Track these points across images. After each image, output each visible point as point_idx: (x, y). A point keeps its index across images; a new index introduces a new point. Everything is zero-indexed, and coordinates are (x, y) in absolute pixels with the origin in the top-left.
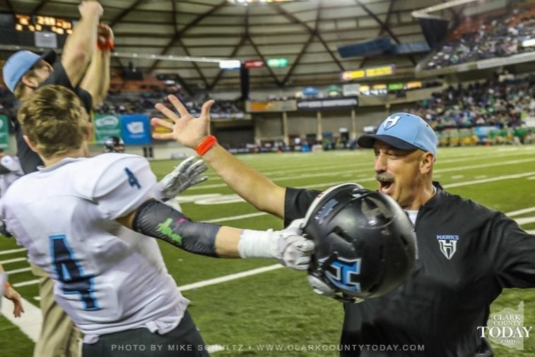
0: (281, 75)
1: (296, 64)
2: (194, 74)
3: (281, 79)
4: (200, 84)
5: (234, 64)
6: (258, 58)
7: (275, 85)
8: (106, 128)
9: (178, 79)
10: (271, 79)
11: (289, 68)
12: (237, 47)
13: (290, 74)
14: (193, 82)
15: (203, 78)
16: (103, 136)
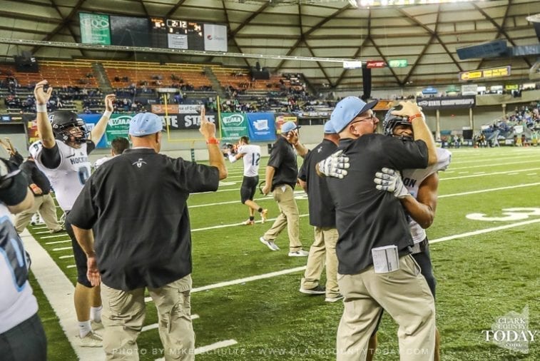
0: (401, 75)
1: (417, 64)
2: (319, 73)
3: (402, 79)
4: (325, 83)
5: (356, 64)
6: (381, 59)
7: (396, 85)
8: (232, 125)
9: (303, 78)
10: (393, 79)
11: (410, 68)
12: (360, 48)
13: (411, 74)
14: (318, 81)
15: (327, 78)
16: (229, 132)
